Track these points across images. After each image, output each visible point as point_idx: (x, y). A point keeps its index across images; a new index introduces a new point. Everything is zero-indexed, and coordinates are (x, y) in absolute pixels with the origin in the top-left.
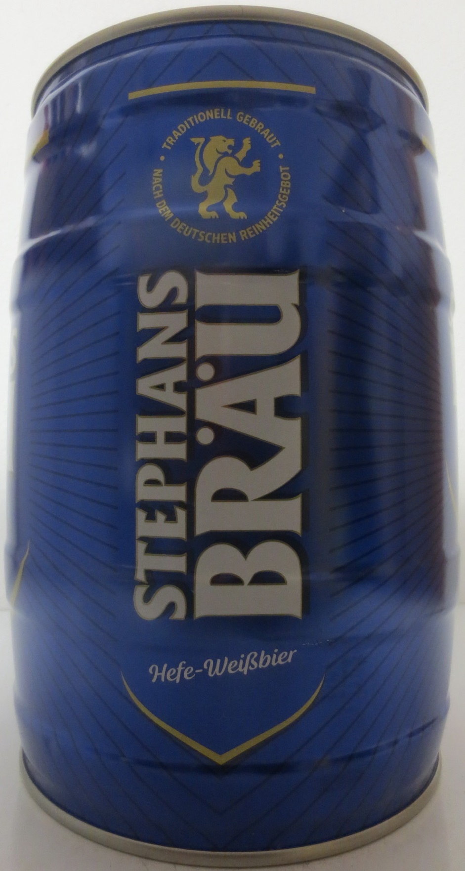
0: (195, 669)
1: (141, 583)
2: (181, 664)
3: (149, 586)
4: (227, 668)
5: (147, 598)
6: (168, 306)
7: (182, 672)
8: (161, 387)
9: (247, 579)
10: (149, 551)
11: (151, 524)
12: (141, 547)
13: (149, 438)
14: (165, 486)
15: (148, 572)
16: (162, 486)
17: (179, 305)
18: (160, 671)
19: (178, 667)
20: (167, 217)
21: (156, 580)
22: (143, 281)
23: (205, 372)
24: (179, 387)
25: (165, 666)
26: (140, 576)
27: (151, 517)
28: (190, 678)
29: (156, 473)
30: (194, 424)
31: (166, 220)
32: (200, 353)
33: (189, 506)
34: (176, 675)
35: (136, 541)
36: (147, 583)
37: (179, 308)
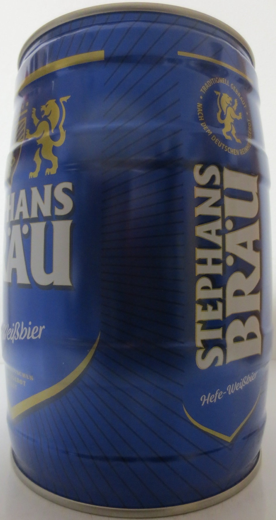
0: (223, 392)
1: (201, 348)
2: (217, 392)
3: (205, 349)
4: (236, 388)
5: (204, 356)
6: (210, 185)
7: (218, 395)
8: (209, 232)
9: (245, 337)
10: (203, 329)
11: (204, 313)
12: (199, 327)
13: (203, 262)
14: (212, 290)
15: (203, 342)
16: (211, 290)
17: (216, 185)
18: (206, 398)
19: (215, 393)
20: (209, 133)
21: (208, 345)
22: (198, 167)
23: (229, 225)
24: (218, 233)
25: (209, 394)
26: (199, 344)
27: (205, 309)
28: (221, 398)
29: (207, 282)
30: (225, 254)
31: (209, 135)
32: (227, 214)
33: (223, 301)
34: (214, 398)
35: (196, 324)
36: (204, 347)
37: (216, 187)
